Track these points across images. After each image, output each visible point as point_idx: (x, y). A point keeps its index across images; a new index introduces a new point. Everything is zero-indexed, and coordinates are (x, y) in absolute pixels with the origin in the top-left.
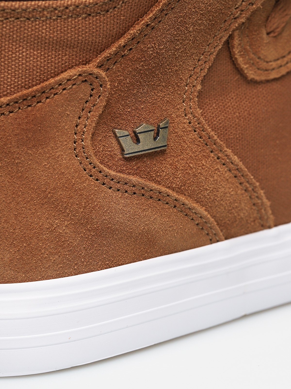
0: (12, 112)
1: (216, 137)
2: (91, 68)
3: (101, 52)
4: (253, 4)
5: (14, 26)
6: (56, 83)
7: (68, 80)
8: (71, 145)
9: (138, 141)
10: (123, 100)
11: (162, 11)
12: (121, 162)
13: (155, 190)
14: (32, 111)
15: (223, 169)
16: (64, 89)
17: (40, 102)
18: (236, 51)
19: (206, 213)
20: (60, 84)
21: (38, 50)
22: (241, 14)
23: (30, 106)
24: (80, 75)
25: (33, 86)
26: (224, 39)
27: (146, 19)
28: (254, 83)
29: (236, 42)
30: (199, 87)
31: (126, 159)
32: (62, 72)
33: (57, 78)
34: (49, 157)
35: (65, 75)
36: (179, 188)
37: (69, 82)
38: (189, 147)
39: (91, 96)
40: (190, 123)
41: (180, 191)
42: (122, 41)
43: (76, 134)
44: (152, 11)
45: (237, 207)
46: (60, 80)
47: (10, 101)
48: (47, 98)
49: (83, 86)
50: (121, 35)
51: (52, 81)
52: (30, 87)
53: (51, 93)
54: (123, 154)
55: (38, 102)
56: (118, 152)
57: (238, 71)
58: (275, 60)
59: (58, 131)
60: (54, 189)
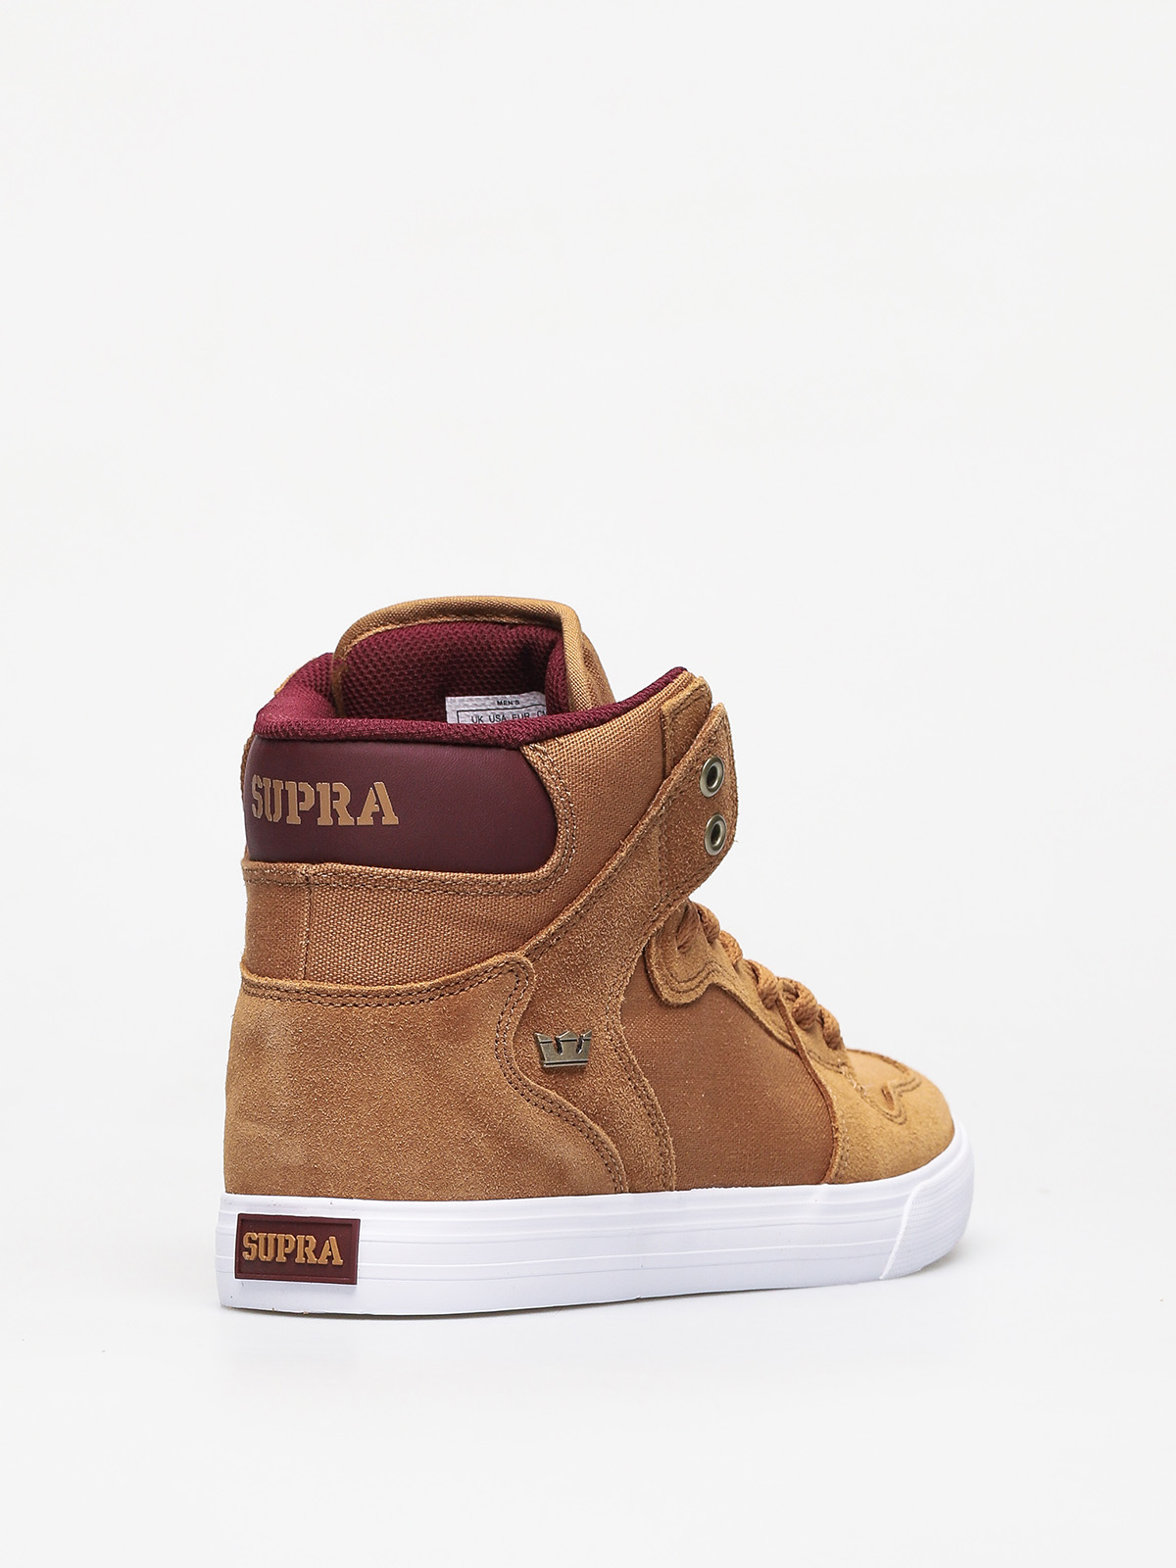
0: (432, 1000)
1: (636, 1062)
2: (518, 955)
3: (528, 939)
4: (670, 907)
5: (442, 900)
6: (482, 969)
7: (495, 967)
8: (493, 1044)
9: (559, 1050)
10: (547, 999)
11: (591, 897)
12: (539, 1073)
13: (572, 1111)
14: (455, 999)
15: (639, 1102)
16: (489, 978)
17: (463, 990)
18: (653, 961)
19: (617, 1151)
20: (486, 972)
21: (465, 929)
22: (659, 916)
23: (452, 994)
24: (507, 963)
25: (456, 971)
26: (644, 945)
27: (577, 905)
28: (666, 1006)
29: (653, 950)
30: (622, 998)
31: (547, 1071)
32: (488, 958)
33: (484, 964)
34: (470, 1055)
35: (490, 961)
36: (594, 1116)
37: (495, 970)
38: (608, 1068)
39: (516, 989)
40: (611, 1040)
41: (594, 1118)
42: (552, 928)
43: (498, 1032)
44: (582, 897)
45: (646, 1152)
46: (487, 967)
47: (432, 986)
48: (471, 986)
49: (508, 976)
50: (550, 921)
51: (478, 966)
52: (452, 973)
53: (476, 981)
54: (542, 1064)
55: (461, 991)
56: (537, 1060)
57: (651, 984)
58: (685, 982)
59: (480, 1026)
60: (474, 1092)
